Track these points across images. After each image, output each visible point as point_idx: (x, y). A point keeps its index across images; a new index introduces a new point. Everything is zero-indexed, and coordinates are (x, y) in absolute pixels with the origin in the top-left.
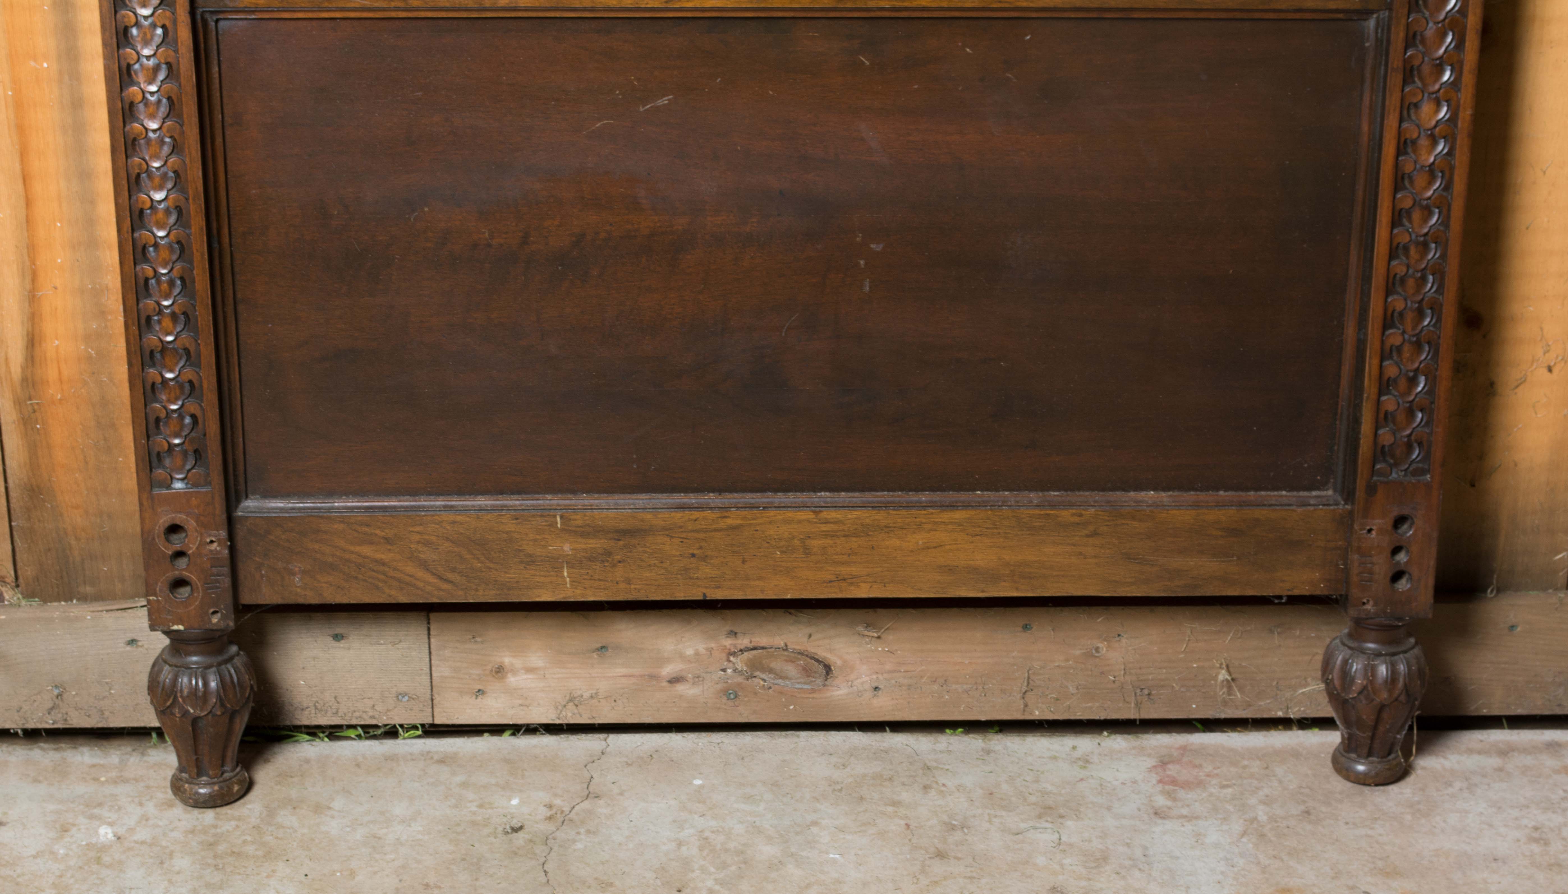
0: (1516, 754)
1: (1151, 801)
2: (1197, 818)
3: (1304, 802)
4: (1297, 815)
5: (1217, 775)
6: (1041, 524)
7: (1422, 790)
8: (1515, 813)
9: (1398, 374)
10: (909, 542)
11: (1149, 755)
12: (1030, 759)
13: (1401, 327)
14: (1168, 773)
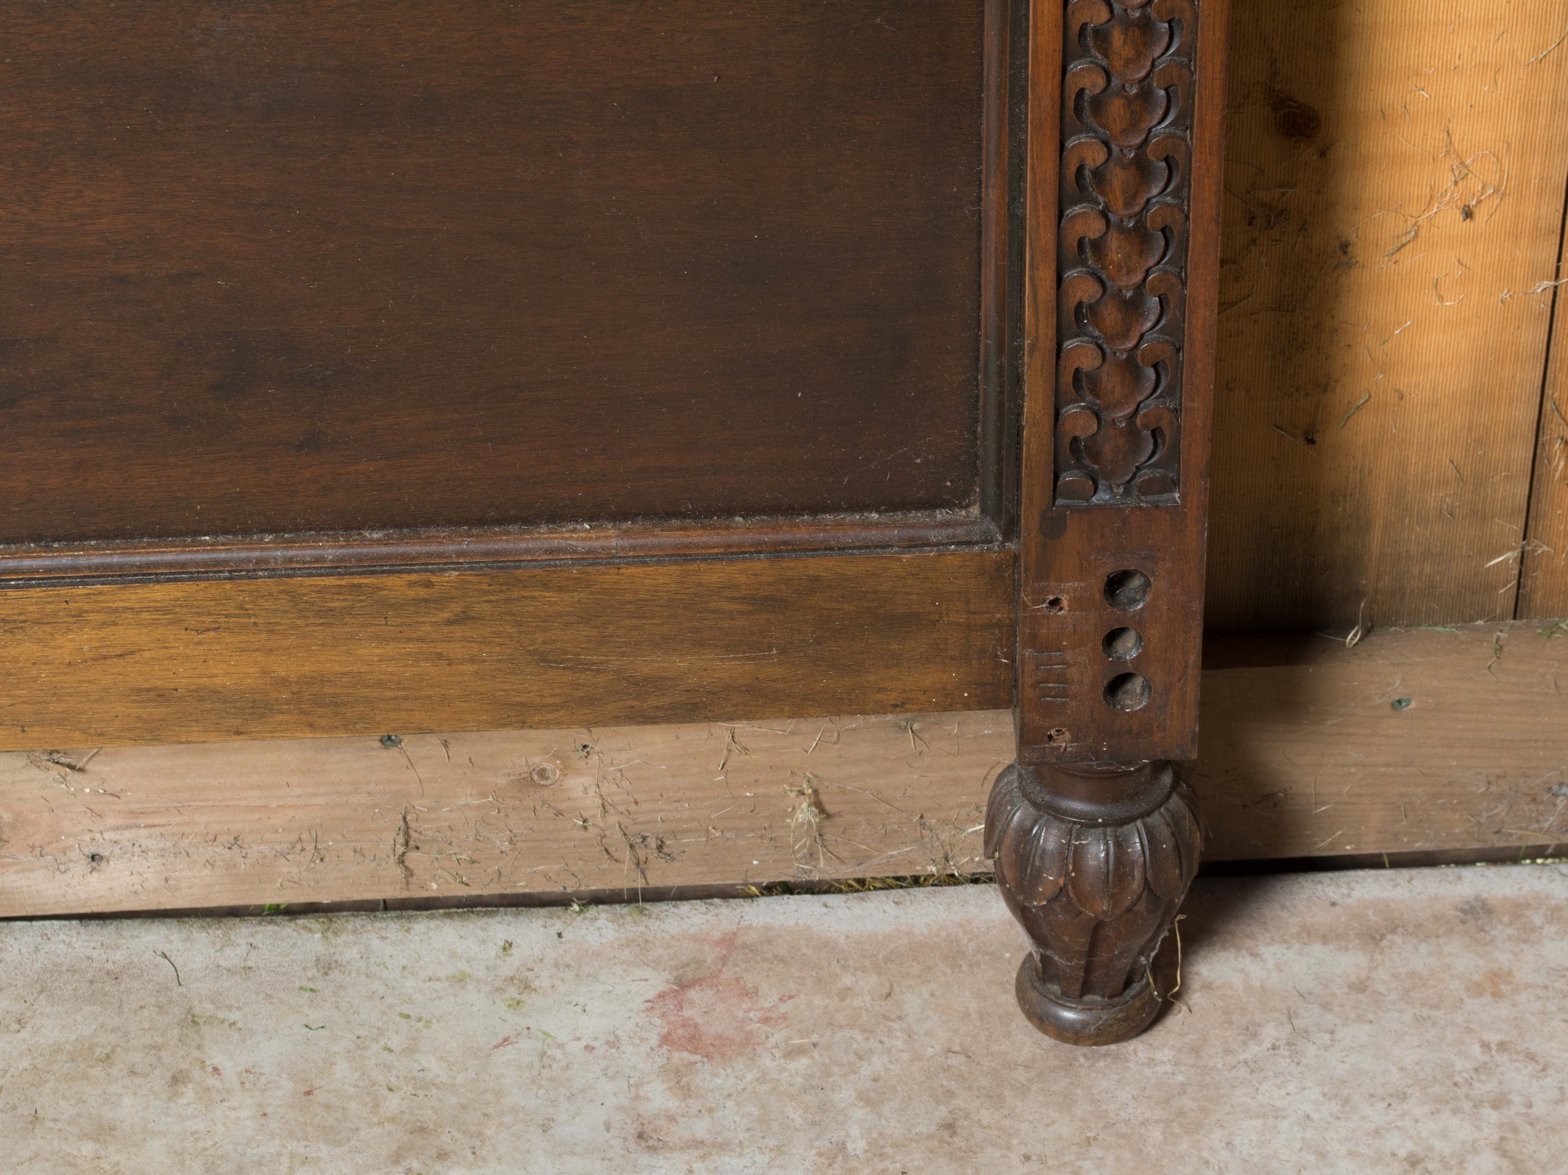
0: (1398, 939)
1: (637, 1097)
2: (723, 1147)
3: (950, 1094)
4: (930, 1137)
5: (784, 1017)
6: (344, 604)
7: (1196, 1051)
8: (1376, 1114)
9: (1098, 296)
10: (60, 647)
11: (656, 964)
12: (410, 983)
13: (1101, 199)
14: (687, 1013)
